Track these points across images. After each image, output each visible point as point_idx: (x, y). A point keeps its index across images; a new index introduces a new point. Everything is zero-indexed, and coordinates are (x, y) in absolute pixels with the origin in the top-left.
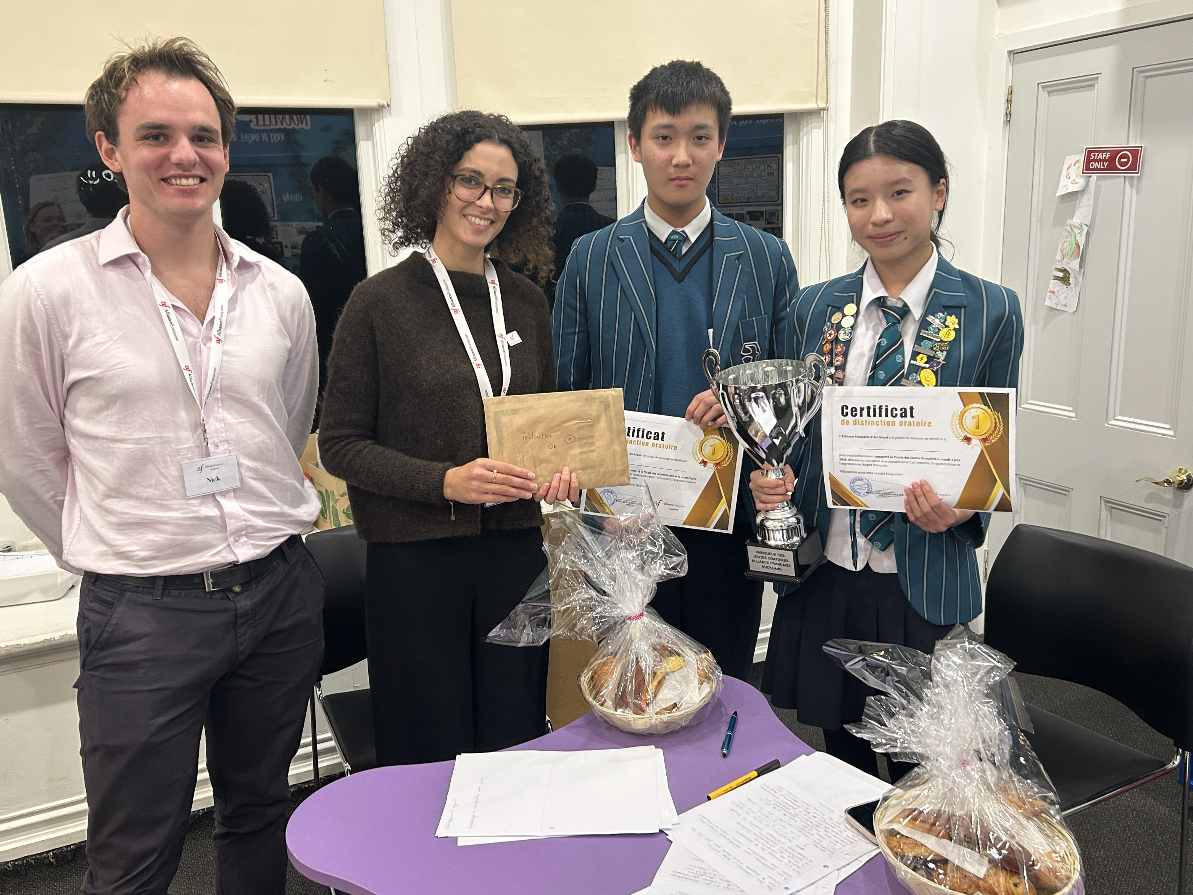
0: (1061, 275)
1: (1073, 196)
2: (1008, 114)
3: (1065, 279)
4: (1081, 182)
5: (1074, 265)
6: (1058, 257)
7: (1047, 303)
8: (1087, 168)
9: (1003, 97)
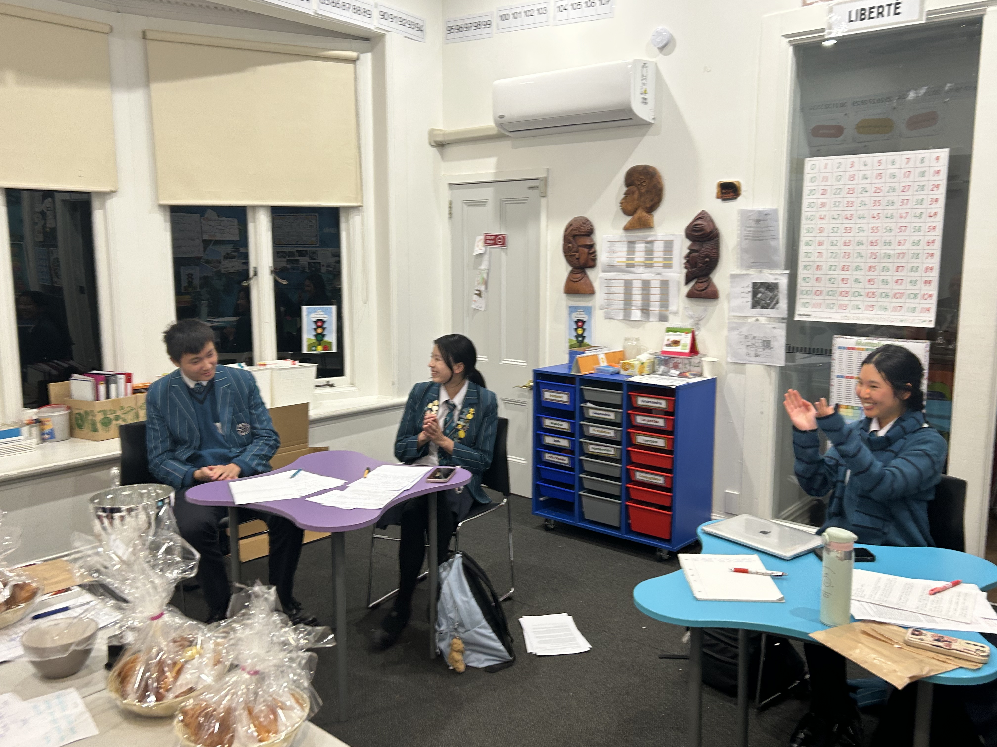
0: (477, 292)
1: (481, 255)
2: (450, 214)
3: (479, 295)
4: (483, 249)
5: (482, 288)
6: (476, 284)
7: (473, 306)
8: (486, 243)
9: (447, 205)
